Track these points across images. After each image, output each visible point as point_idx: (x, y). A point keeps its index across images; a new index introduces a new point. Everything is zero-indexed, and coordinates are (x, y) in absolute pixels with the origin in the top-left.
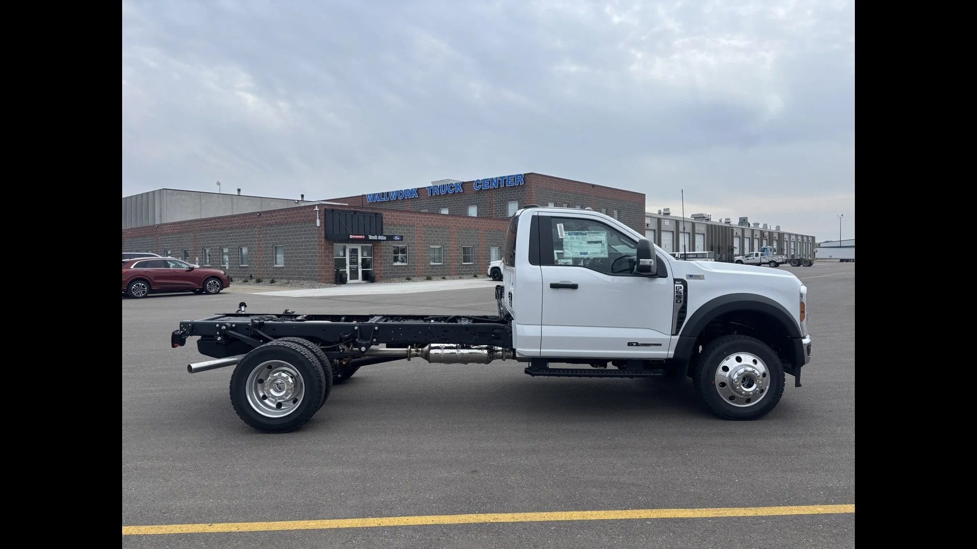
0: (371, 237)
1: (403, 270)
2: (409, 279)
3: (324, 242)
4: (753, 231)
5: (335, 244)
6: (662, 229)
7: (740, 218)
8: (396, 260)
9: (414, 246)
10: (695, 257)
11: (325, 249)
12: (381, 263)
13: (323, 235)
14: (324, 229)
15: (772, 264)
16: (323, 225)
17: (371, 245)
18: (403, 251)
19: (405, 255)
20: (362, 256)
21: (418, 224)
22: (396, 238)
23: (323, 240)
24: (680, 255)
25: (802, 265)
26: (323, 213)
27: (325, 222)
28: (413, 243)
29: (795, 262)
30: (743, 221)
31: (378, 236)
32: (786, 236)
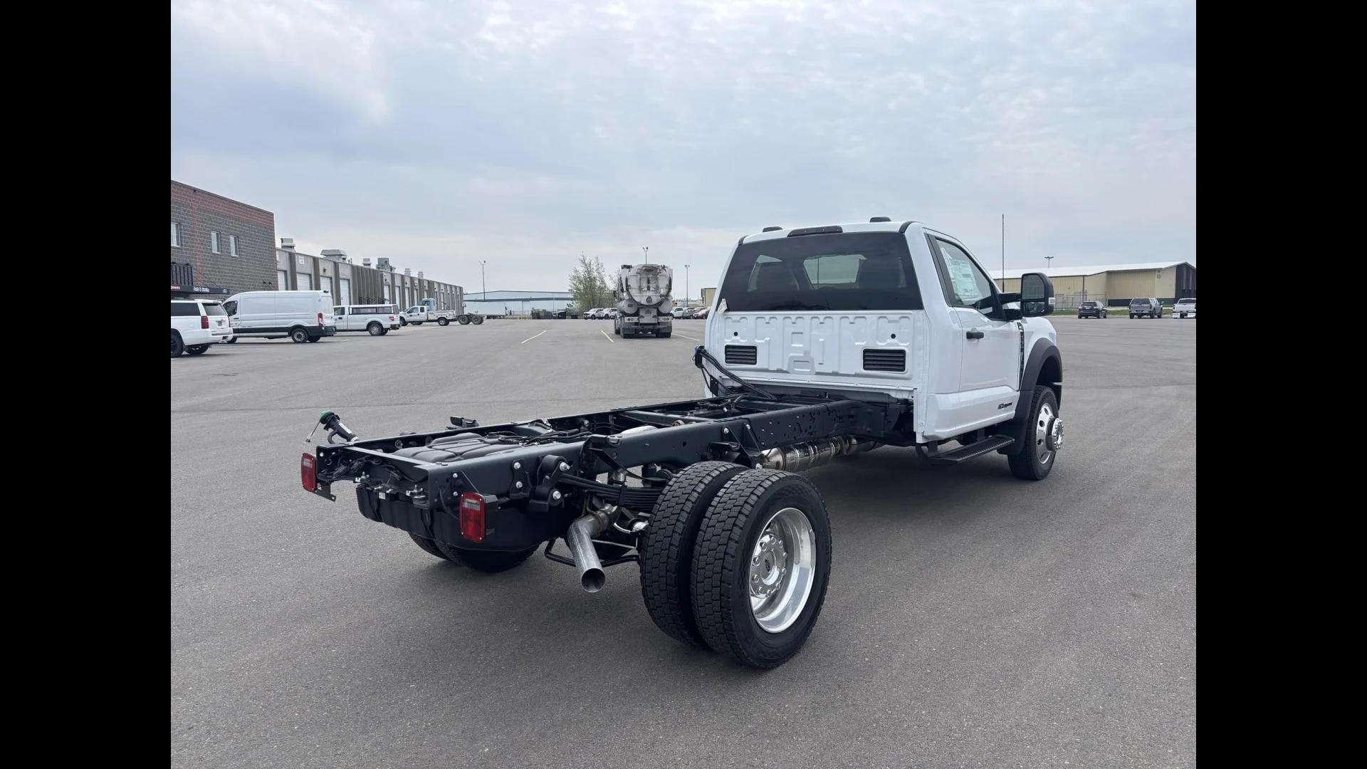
4: (402, 277)
6: (297, 270)
7: (379, 259)
10: (375, 311)
15: (442, 322)
24: (351, 309)
25: (471, 323)
29: (463, 320)
30: (384, 263)
32: (436, 286)
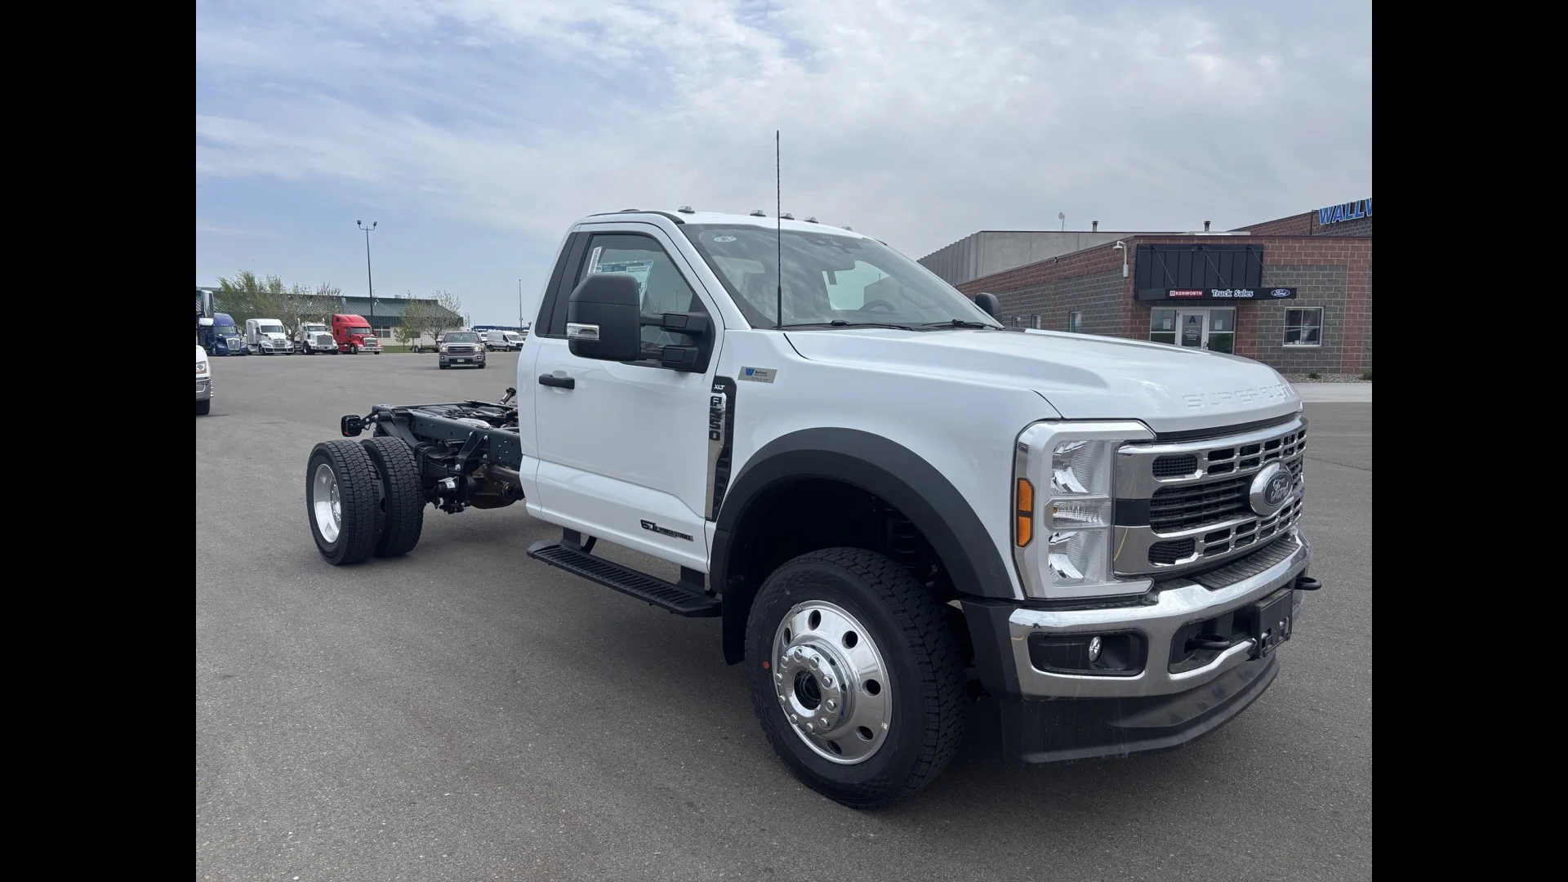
0: (1216, 293)
1: (1307, 357)
2: (1314, 376)
3: (1132, 305)
5: (1153, 308)
8: (1293, 336)
9: (1341, 310)
11: (1133, 317)
12: (1253, 344)
13: (1131, 293)
14: (1133, 281)
16: (1132, 274)
17: (1233, 308)
18: (1314, 318)
19: (1318, 327)
20: (1212, 328)
21: (1355, 261)
22: (1278, 293)
23: (1130, 301)
26: (1133, 251)
27: (1137, 270)
28: (1337, 303)
31: (1233, 290)
